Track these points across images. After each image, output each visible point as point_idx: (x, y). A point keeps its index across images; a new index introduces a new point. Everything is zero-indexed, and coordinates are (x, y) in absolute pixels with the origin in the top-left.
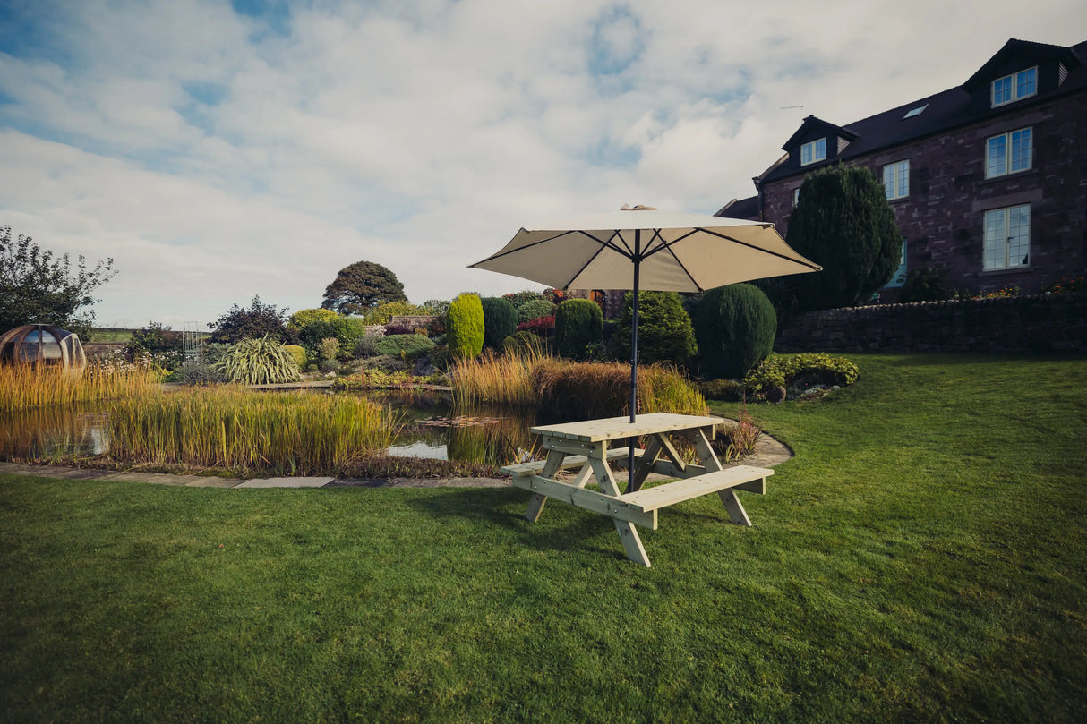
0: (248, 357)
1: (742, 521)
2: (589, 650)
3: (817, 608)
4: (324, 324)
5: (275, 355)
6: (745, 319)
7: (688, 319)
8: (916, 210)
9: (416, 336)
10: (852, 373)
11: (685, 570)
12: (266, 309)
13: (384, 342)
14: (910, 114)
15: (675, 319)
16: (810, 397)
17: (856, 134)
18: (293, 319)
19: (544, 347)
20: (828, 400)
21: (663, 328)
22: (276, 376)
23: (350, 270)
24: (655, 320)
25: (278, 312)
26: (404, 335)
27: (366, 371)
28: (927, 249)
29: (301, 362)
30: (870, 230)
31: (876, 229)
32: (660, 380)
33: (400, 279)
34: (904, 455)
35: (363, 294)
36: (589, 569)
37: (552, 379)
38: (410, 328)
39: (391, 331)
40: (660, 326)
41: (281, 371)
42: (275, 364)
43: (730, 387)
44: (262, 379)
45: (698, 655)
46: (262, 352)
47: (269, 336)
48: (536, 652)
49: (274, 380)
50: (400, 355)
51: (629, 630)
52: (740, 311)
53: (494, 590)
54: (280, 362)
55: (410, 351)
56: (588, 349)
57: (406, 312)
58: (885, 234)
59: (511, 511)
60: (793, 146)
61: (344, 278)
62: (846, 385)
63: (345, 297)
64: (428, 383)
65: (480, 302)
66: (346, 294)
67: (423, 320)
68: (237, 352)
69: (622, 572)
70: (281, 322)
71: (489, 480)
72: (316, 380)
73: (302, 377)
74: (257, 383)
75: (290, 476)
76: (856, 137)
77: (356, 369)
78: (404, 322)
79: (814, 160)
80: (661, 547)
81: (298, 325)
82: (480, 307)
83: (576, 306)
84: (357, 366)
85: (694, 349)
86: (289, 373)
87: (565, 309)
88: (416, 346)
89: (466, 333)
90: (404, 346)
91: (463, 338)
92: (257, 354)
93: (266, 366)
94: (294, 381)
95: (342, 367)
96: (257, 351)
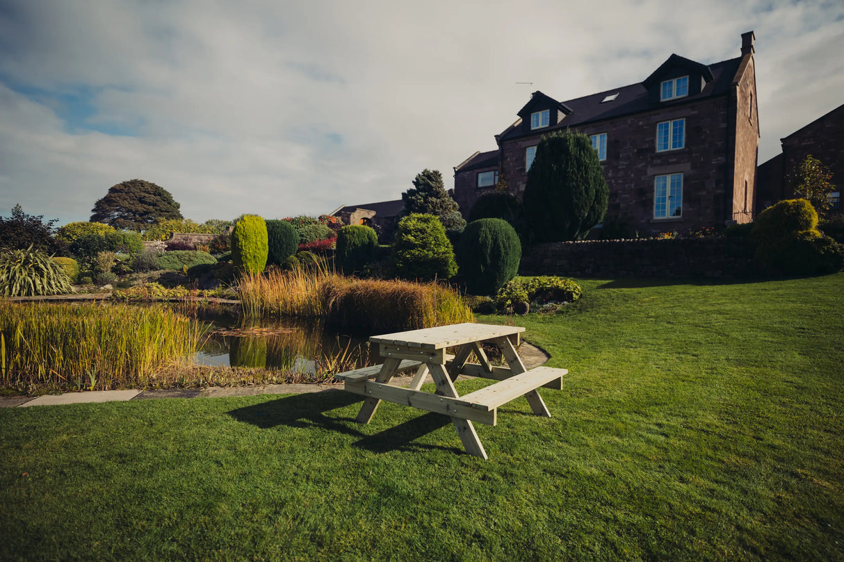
0: (9, 268)
1: (542, 413)
2: (470, 545)
3: (636, 485)
4: (99, 238)
5: (42, 266)
6: (499, 247)
7: (450, 246)
8: (611, 171)
9: (198, 252)
10: (577, 292)
11: (518, 459)
12: (31, 220)
13: (165, 257)
14: (608, 99)
15: (440, 245)
16: (547, 311)
17: (569, 109)
18: (62, 231)
19: (331, 265)
20: (560, 312)
21: (431, 253)
22: (43, 288)
23: (122, 187)
24: (424, 246)
25: (45, 222)
26: (187, 251)
27: (147, 284)
28: (618, 201)
29: (73, 274)
30: (588, 183)
31: (592, 182)
32: (439, 296)
33: (176, 199)
34: (634, 355)
35: (137, 211)
36: (436, 465)
37: (340, 294)
38: (191, 245)
39: (172, 247)
40: (428, 251)
41: (49, 284)
42: (42, 276)
43: (486, 302)
44: (26, 290)
45: (564, 537)
46: (26, 262)
47: (35, 248)
48: (421, 553)
49: (41, 292)
50: (182, 269)
51: (496, 521)
52: (495, 240)
53: (356, 494)
54: (48, 273)
55: (191, 265)
56: (366, 269)
57: (188, 229)
58: (598, 187)
59: (341, 415)
60: (525, 113)
61: (116, 194)
62: (573, 301)
63: (116, 213)
64: (213, 296)
65: (264, 224)
66: (117, 210)
67: (205, 238)
69: (466, 466)
70: (49, 234)
71: (303, 386)
72: (90, 292)
73: (74, 289)
75: (90, 390)
76: (570, 112)
77: (135, 282)
78: (186, 239)
79: (541, 126)
80: (488, 440)
81: (69, 237)
82: (265, 228)
83: (356, 230)
84: (135, 279)
85: (453, 270)
86: (58, 285)
87: (346, 233)
88: (199, 262)
89: (251, 251)
90: (186, 262)
91: (248, 256)
92: (19, 265)
93: (31, 278)
94: (65, 293)
95: (120, 280)
96: (20, 262)
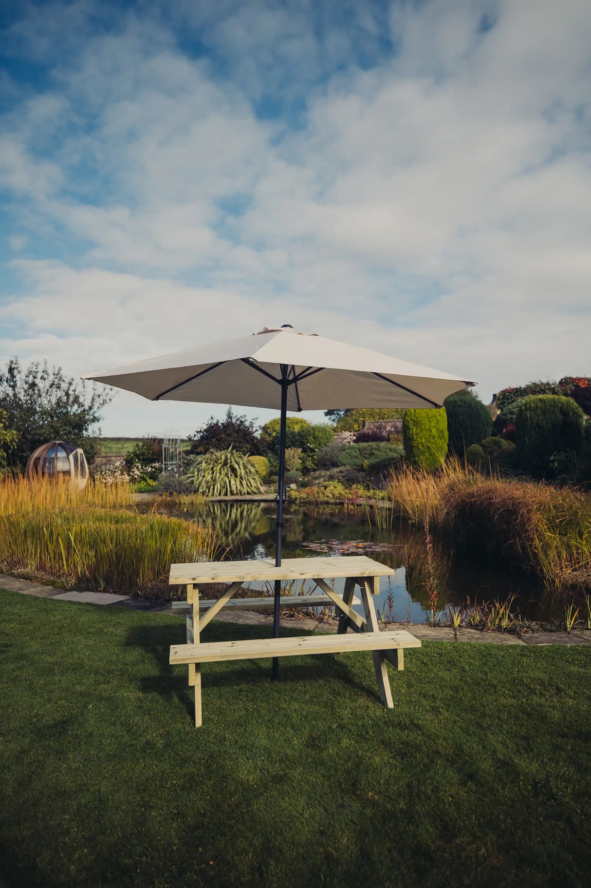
0: (212, 469)
5: (236, 466)
9: (387, 444)
12: (238, 420)
13: (348, 451)
18: (265, 429)
22: (236, 487)
27: (325, 483)
29: (264, 473)
38: (384, 434)
39: (360, 438)
41: (241, 483)
42: (236, 476)
44: (224, 490)
46: (225, 464)
47: (233, 448)
49: (235, 492)
50: (362, 465)
54: (241, 473)
55: (373, 461)
56: (553, 461)
57: (382, 415)
68: (203, 464)
70: (251, 433)
73: (262, 489)
74: (220, 495)
75: (100, 591)
77: (316, 482)
78: (379, 428)
81: (268, 434)
84: (317, 478)
86: (249, 485)
87: (526, 410)
88: (381, 456)
89: (423, 441)
90: (367, 456)
91: (420, 446)
92: (220, 465)
93: (228, 477)
94: (255, 493)
95: (304, 479)
96: (221, 463)
